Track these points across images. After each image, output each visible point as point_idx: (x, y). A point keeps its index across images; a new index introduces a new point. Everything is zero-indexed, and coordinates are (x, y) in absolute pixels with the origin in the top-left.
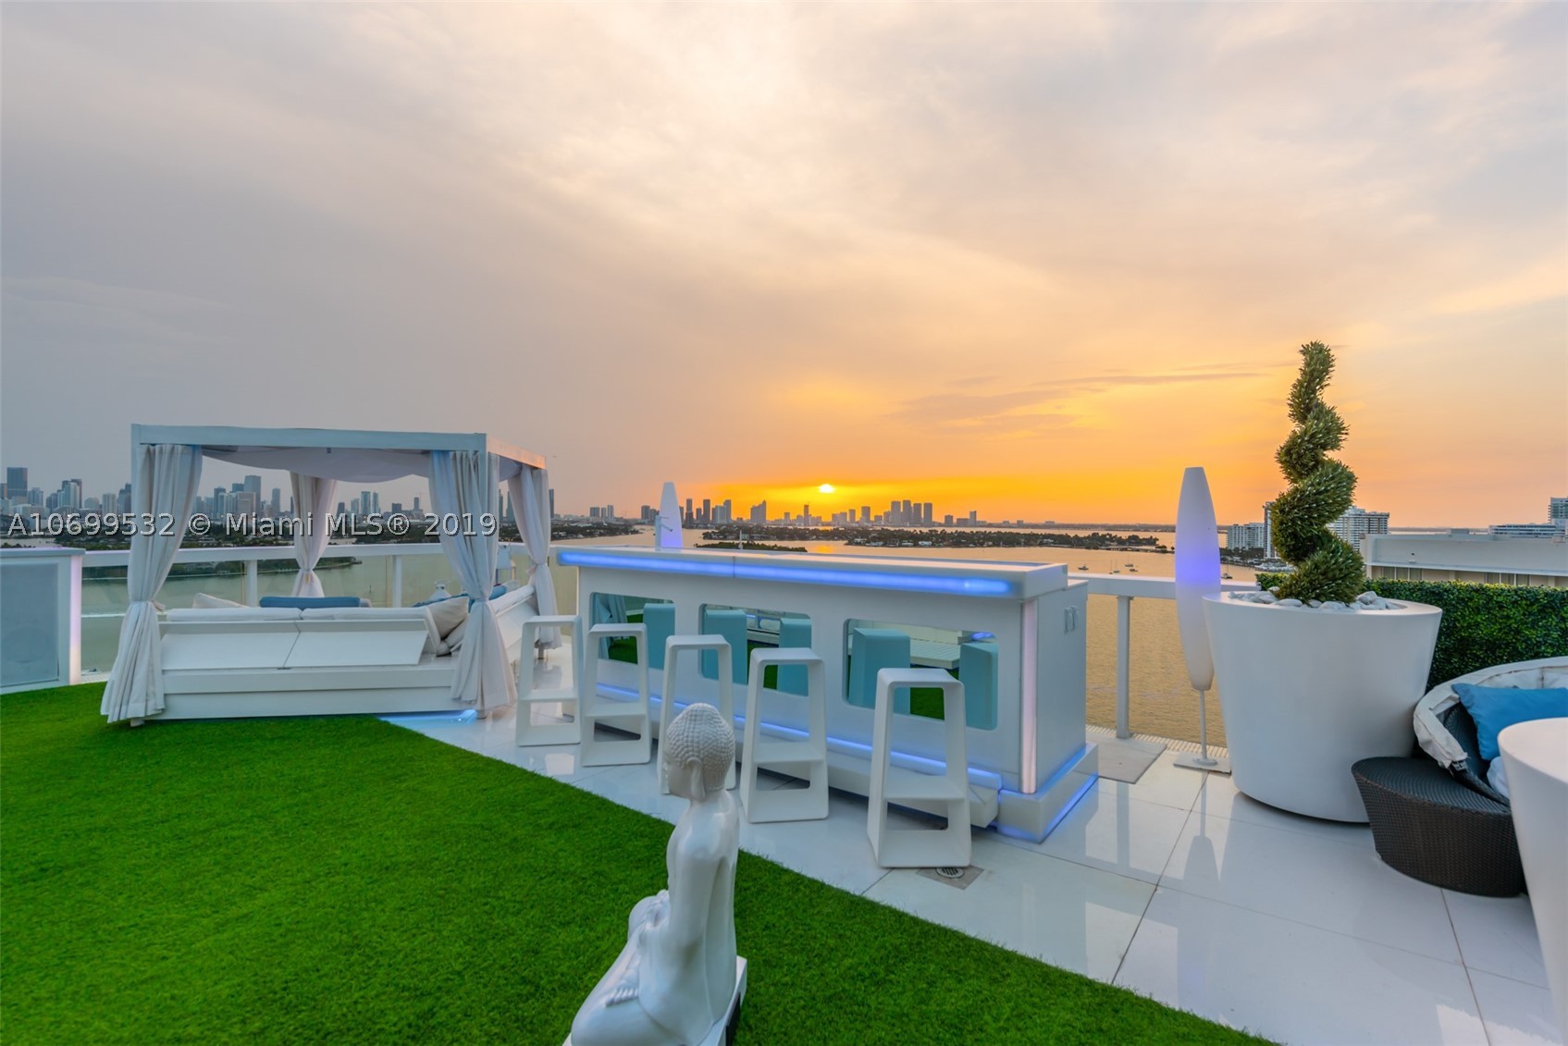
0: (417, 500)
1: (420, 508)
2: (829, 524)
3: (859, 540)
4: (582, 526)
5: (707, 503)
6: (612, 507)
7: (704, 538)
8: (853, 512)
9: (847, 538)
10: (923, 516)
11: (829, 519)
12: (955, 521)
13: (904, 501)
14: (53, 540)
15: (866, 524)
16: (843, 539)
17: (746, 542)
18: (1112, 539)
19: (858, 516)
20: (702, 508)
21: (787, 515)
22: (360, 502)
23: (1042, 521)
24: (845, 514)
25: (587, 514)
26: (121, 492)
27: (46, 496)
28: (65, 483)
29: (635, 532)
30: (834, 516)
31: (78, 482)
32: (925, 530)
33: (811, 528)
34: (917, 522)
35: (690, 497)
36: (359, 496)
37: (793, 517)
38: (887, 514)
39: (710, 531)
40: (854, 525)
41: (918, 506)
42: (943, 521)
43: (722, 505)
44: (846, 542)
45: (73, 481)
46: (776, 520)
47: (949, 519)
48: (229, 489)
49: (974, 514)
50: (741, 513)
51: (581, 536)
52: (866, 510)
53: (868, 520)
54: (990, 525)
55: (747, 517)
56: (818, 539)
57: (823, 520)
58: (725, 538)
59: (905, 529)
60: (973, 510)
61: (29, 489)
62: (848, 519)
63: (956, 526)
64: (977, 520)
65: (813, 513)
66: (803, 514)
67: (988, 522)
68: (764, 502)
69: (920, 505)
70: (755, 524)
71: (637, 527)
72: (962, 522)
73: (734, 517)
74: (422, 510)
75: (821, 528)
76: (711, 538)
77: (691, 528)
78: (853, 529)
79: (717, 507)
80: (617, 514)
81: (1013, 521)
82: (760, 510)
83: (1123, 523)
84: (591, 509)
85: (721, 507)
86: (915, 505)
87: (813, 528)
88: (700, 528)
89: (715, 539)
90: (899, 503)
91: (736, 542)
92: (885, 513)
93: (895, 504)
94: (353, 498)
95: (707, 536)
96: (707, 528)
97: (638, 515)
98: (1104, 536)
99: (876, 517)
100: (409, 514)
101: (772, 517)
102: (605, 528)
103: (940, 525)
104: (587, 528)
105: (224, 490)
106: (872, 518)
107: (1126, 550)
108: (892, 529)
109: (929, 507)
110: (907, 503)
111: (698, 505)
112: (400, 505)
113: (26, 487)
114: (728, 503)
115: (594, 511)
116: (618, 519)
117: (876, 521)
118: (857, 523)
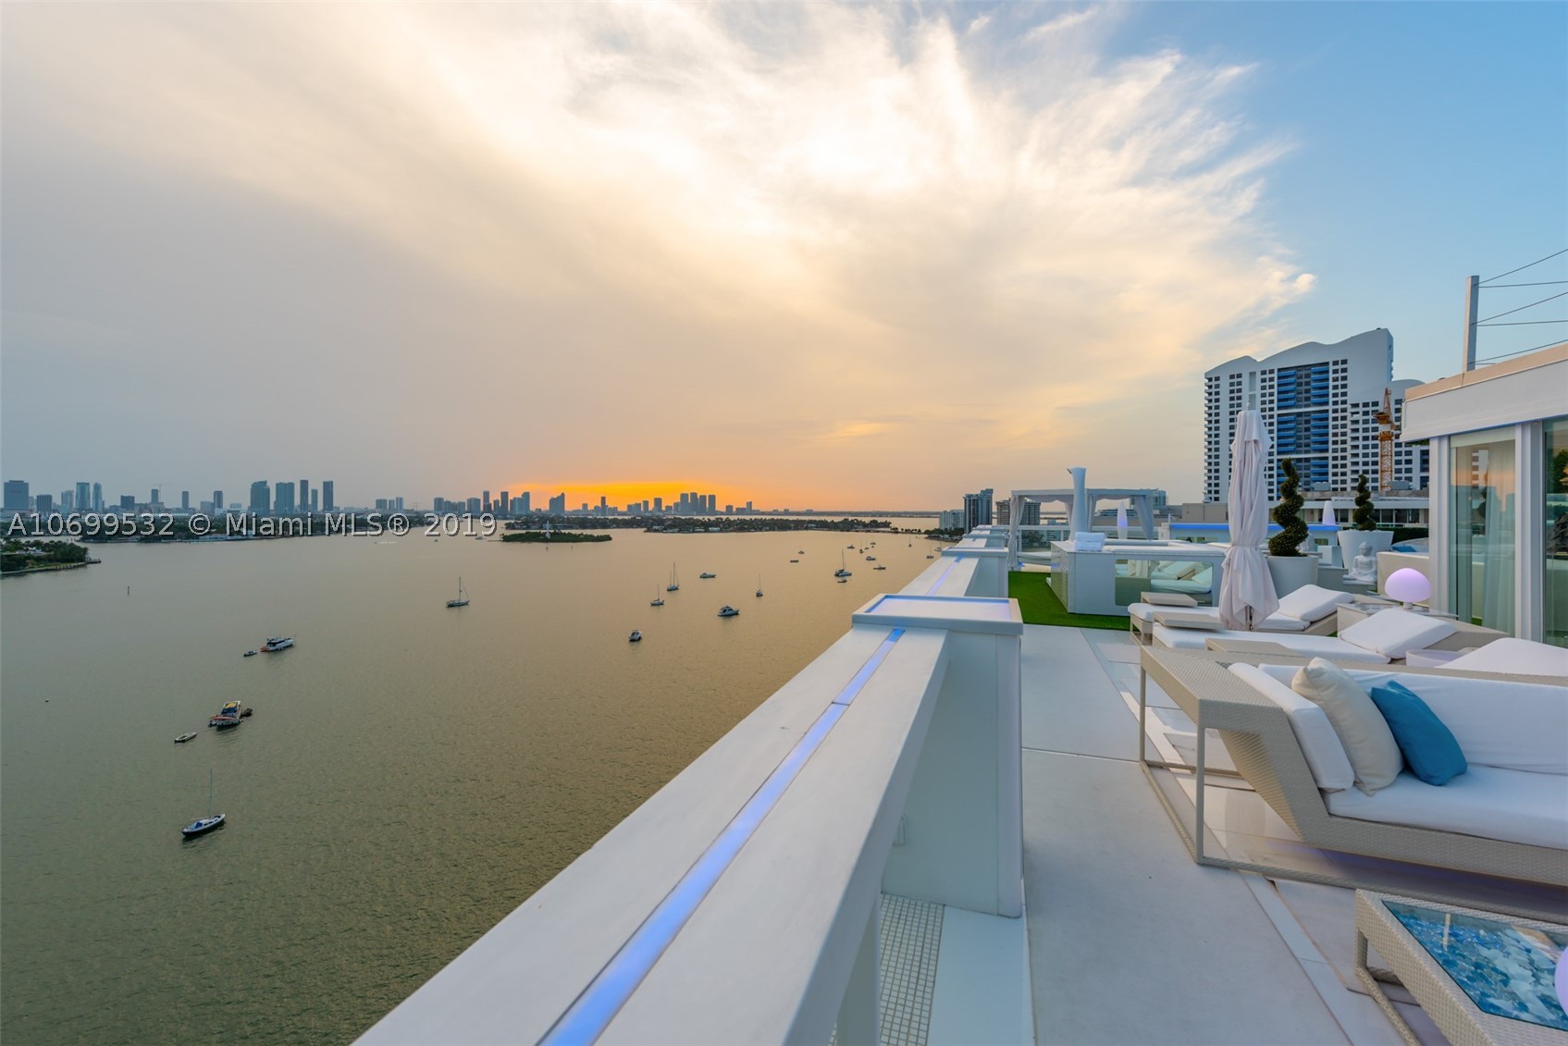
1: (160, 500)
2: (624, 514)
3: (657, 527)
5: (505, 495)
6: (401, 499)
7: (507, 529)
8: (646, 503)
9: (645, 526)
10: (708, 506)
11: (625, 509)
12: (734, 510)
13: (692, 494)
15: (658, 513)
16: (642, 527)
17: (552, 531)
18: (859, 523)
19: (651, 506)
20: (500, 499)
21: (585, 506)
22: (75, 494)
23: (804, 509)
24: (640, 505)
25: (372, 506)
30: (629, 506)
32: (712, 518)
33: (610, 517)
34: (702, 512)
35: (487, 490)
36: (74, 488)
37: (591, 507)
38: (677, 505)
39: (513, 522)
40: (647, 514)
41: (703, 497)
42: (724, 510)
43: (520, 496)
44: (644, 529)
46: (574, 511)
47: (729, 508)
49: (750, 504)
50: (540, 504)
52: (658, 502)
53: (660, 510)
54: (763, 513)
55: (545, 507)
56: (618, 527)
57: (619, 510)
58: (528, 528)
59: (695, 518)
60: (749, 501)
62: (642, 509)
63: (736, 514)
64: (753, 508)
65: (610, 504)
66: (600, 505)
67: (762, 510)
68: (563, 495)
69: (705, 496)
70: (554, 514)
72: (740, 511)
73: (533, 508)
74: (163, 503)
75: (620, 518)
76: (514, 528)
78: (649, 518)
79: (515, 498)
80: (407, 506)
81: (781, 510)
82: (558, 502)
83: (863, 510)
84: (377, 501)
85: (519, 499)
86: (700, 496)
87: (612, 517)
88: (500, 519)
89: (518, 529)
90: (687, 495)
91: (542, 531)
92: (675, 504)
93: (684, 496)
94: (64, 490)
95: (509, 526)
96: (507, 519)
97: (430, 507)
98: (852, 521)
99: (667, 507)
100: (144, 508)
101: (571, 506)
103: (722, 513)
106: (664, 508)
107: (869, 531)
108: (683, 518)
109: (712, 498)
110: (694, 495)
111: (495, 497)
112: (133, 498)
114: (526, 495)
115: (381, 503)
116: (407, 511)
117: (666, 511)
118: (651, 512)
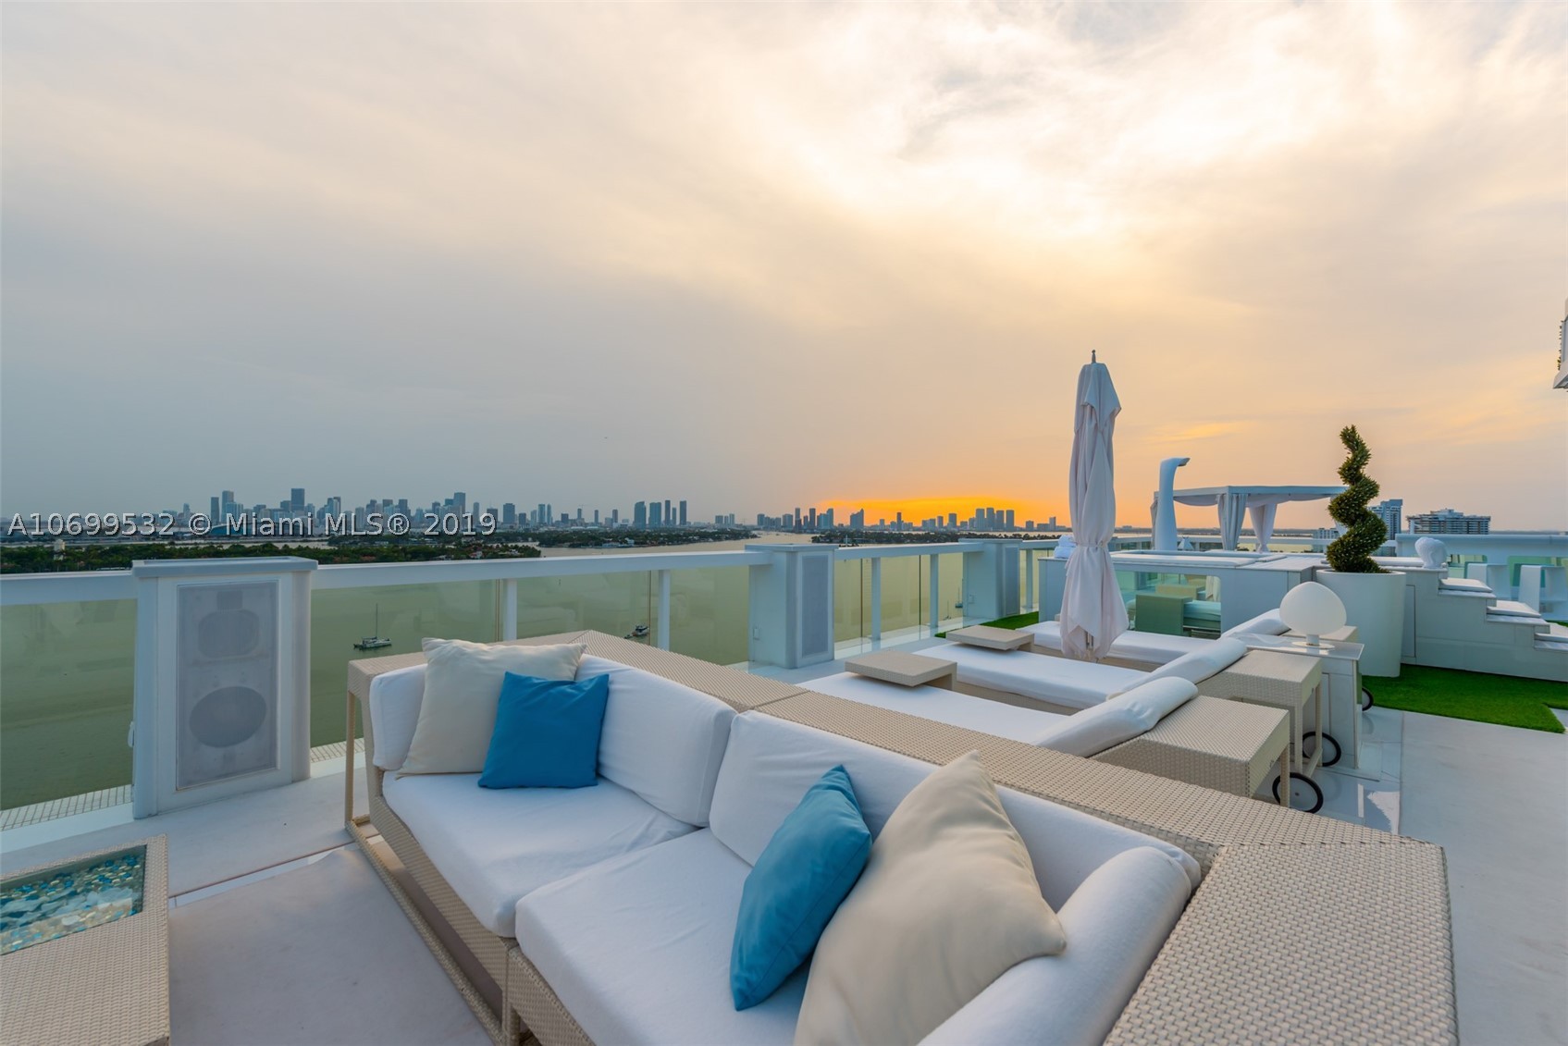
0: (580, 511)
1: (582, 517)
2: (919, 529)
4: (711, 531)
5: (812, 511)
6: (733, 515)
7: (813, 542)
8: (941, 519)
10: (1005, 522)
11: (920, 525)
12: (1035, 526)
13: (988, 509)
14: (326, 543)
15: (952, 529)
16: (933, 540)
19: (946, 522)
20: (808, 515)
21: (882, 521)
22: (537, 512)
24: (934, 520)
25: (713, 521)
26: (368, 506)
27: (317, 509)
28: (330, 500)
29: (754, 536)
30: (924, 522)
31: (339, 499)
33: (905, 533)
34: (1000, 527)
35: (798, 506)
36: (537, 508)
37: (887, 523)
38: (972, 520)
39: (817, 535)
40: (942, 530)
41: (1000, 513)
42: (1024, 526)
43: (826, 512)
45: (335, 498)
46: (873, 526)
47: (1029, 524)
48: (443, 503)
49: (1053, 520)
50: (842, 519)
51: (711, 540)
52: (953, 517)
53: (955, 526)
55: (847, 522)
56: (912, 542)
57: (914, 525)
60: (1053, 516)
61: (306, 505)
62: (937, 525)
63: (1037, 530)
64: (1057, 524)
65: (905, 519)
66: (896, 521)
68: (862, 511)
69: (1003, 512)
70: (854, 529)
71: (755, 532)
72: (1042, 527)
73: (836, 523)
75: (914, 533)
76: (819, 542)
77: (800, 533)
78: (942, 534)
79: (821, 514)
80: (737, 521)
82: (858, 518)
84: (715, 517)
85: (825, 515)
86: (998, 512)
87: (908, 532)
88: (808, 533)
89: (822, 542)
90: (984, 510)
92: (970, 519)
93: (980, 512)
95: (815, 540)
96: (814, 533)
97: (754, 522)
99: (962, 523)
100: (574, 522)
101: (869, 522)
102: (728, 533)
103: (1022, 530)
104: (716, 533)
105: (439, 504)
106: (958, 524)
108: (978, 533)
109: (1011, 513)
110: (990, 510)
111: (805, 513)
112: (568, 514)
113: (303, 503)
114: (831, 511)
115: (719, 519)
116: (738, 526)
117: (961, 527)
118: (945, 527)
